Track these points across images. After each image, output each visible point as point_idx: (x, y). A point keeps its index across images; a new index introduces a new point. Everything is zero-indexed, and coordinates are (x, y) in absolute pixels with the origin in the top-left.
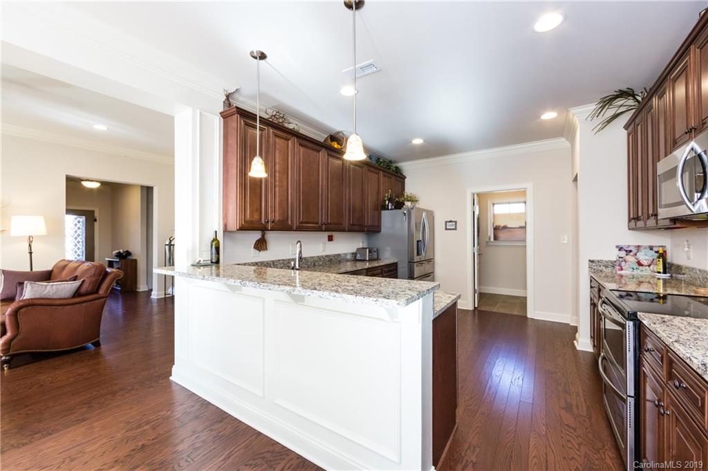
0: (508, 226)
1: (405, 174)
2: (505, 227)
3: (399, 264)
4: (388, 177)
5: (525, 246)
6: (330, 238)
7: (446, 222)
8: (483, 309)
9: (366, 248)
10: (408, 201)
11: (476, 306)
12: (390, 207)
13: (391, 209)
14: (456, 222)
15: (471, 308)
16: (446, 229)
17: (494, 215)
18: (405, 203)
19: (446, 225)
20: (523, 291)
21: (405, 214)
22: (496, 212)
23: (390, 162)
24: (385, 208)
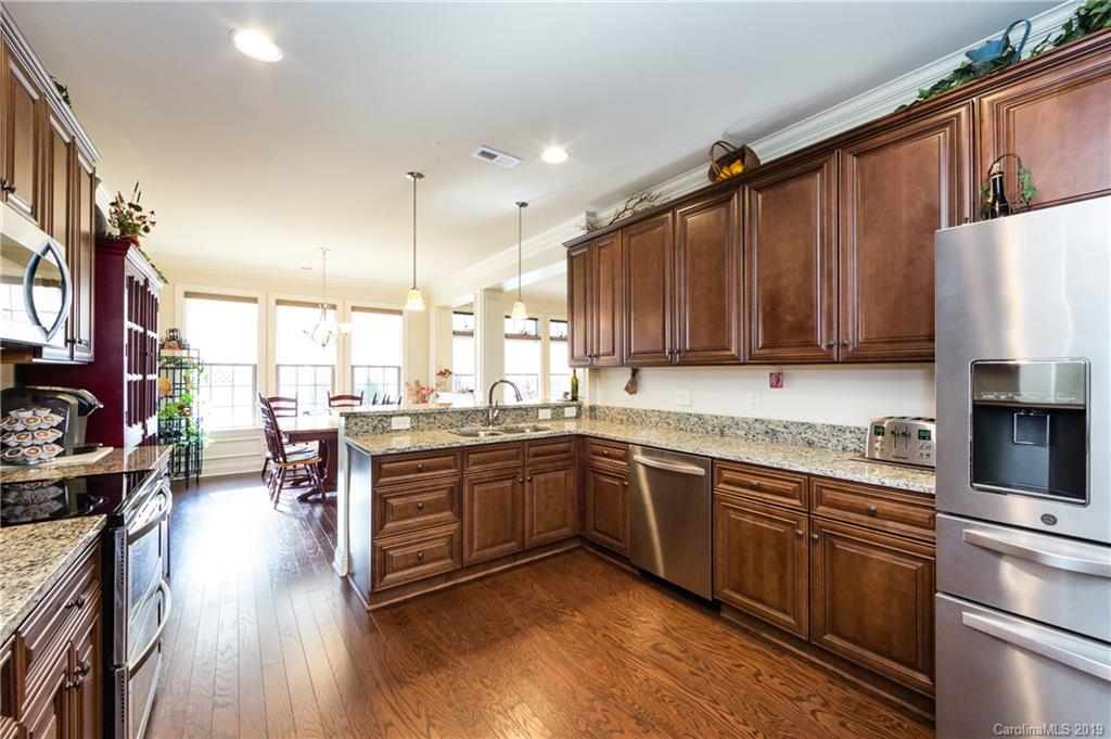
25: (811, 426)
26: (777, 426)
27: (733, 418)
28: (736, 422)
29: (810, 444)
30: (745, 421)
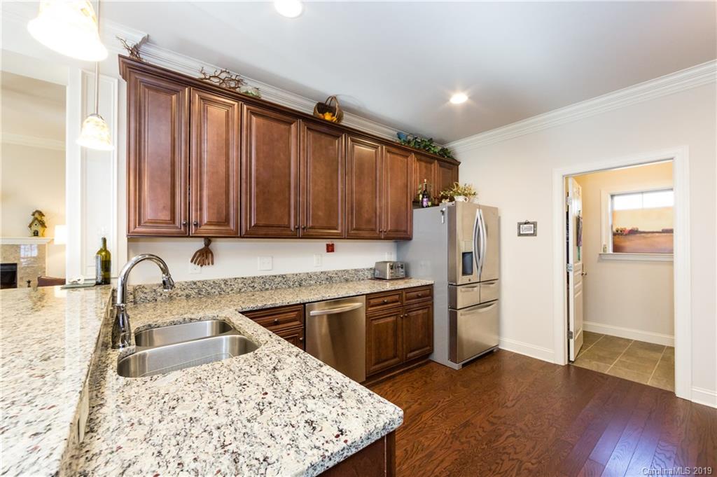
0: (640, 229)
1: (458, 158)
2: (633, 232)
3: (435, 286)
4: (426, 162)
5: (672, 263)
6: (330, 249)
7: (520, 224)
8: (585, 365)
9: (386, 262)
10: (460, 195)
11: (572, 359)
12: (425, 204)
13: (427, 206)
14: (535, 224)
15: (562, 361)
16: (520, 235)
17: (613, 213)
18: (455, 198)
19: (519, 228)
20: (668, 337)
21: (443, 212)
22: (617, 208)
23: (431, 140)
24: (417, 204)
25: (347, 271)
26: (333, 274)
27: (308, 273)
28: (310, 276)
29: (347, 280)
30: (315, 274)
